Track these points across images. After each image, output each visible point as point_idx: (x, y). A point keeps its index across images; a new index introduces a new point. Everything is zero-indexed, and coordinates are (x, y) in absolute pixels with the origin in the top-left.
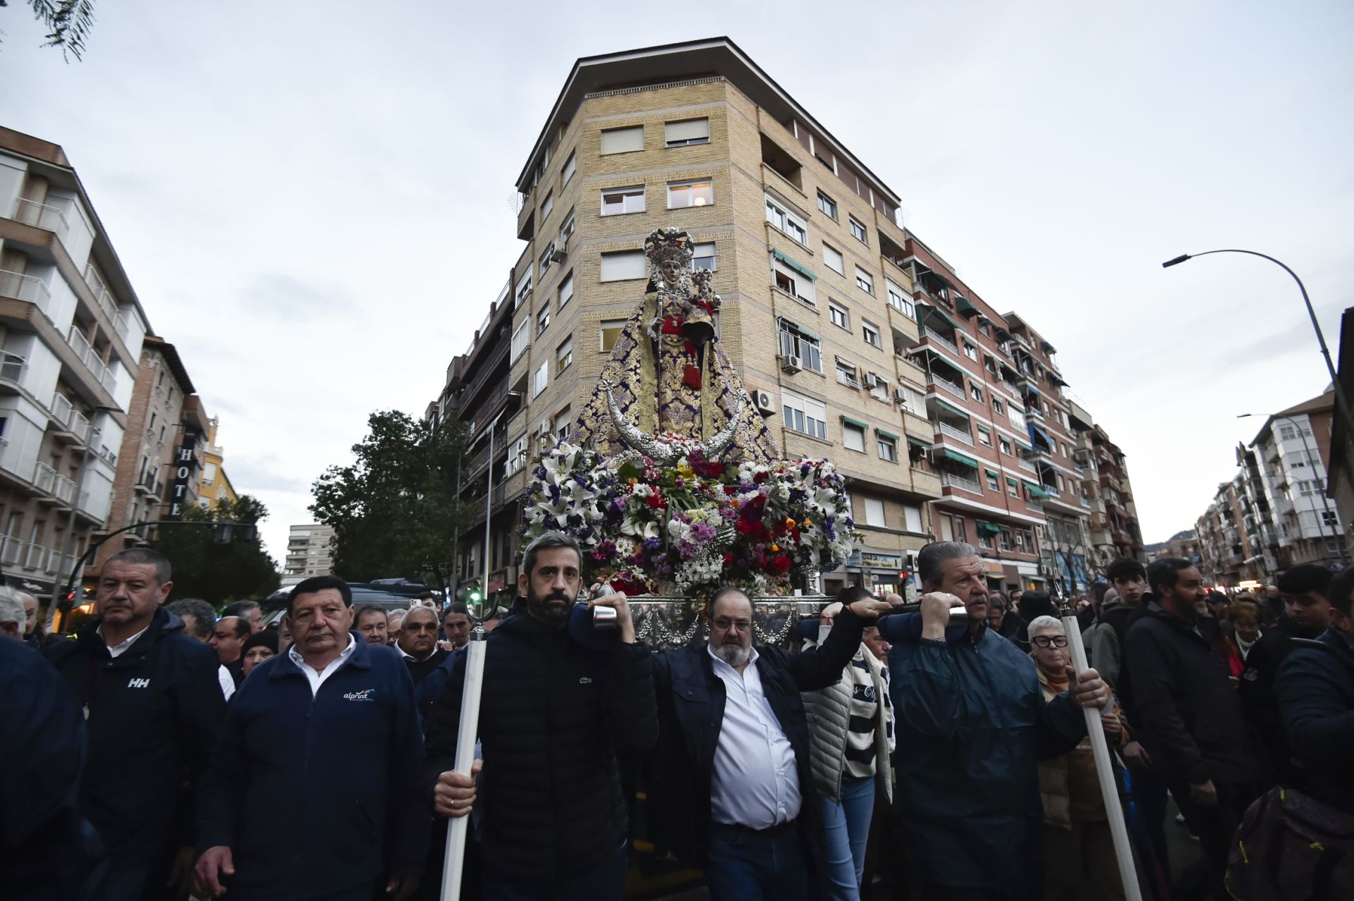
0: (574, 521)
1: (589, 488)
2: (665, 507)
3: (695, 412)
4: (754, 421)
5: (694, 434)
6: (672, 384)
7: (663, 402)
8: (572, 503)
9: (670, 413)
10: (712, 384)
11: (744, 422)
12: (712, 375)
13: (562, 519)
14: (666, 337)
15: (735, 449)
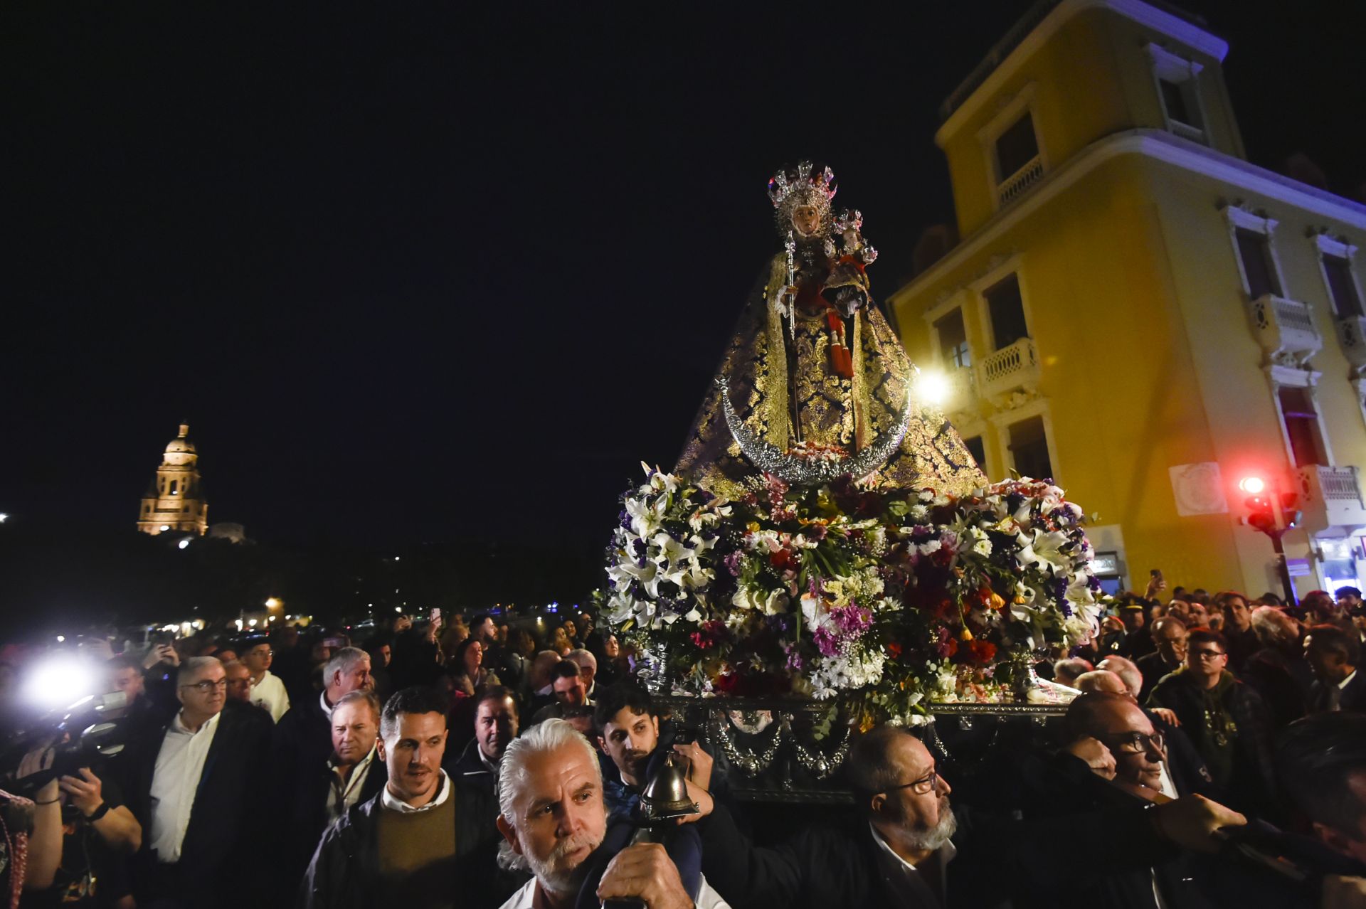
3: (843, 410)
5: (843, 441)
6: (811, 373)
7: (799, 400)
9: (810, 413)
11: (916, 417)
12: (867, 355)
15: (903, 457)
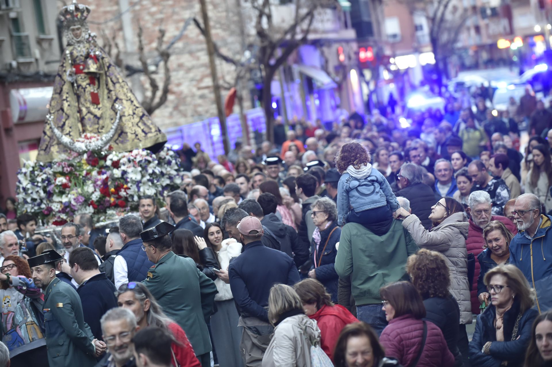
0: (34, 200)
1: (37, 186)
2: (69, 187)
3: (99, 118)
4: (136, 112)
5: (100, 130)
6: (85, 104)
7: (82, 116)
8: (32, 193)
9: (86, 121)
10: (109, 97)
11: (129, 115)
13: (29, 200)
14: (79, 76)
15: (123, 134)
